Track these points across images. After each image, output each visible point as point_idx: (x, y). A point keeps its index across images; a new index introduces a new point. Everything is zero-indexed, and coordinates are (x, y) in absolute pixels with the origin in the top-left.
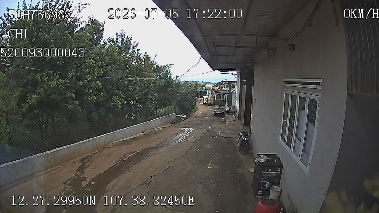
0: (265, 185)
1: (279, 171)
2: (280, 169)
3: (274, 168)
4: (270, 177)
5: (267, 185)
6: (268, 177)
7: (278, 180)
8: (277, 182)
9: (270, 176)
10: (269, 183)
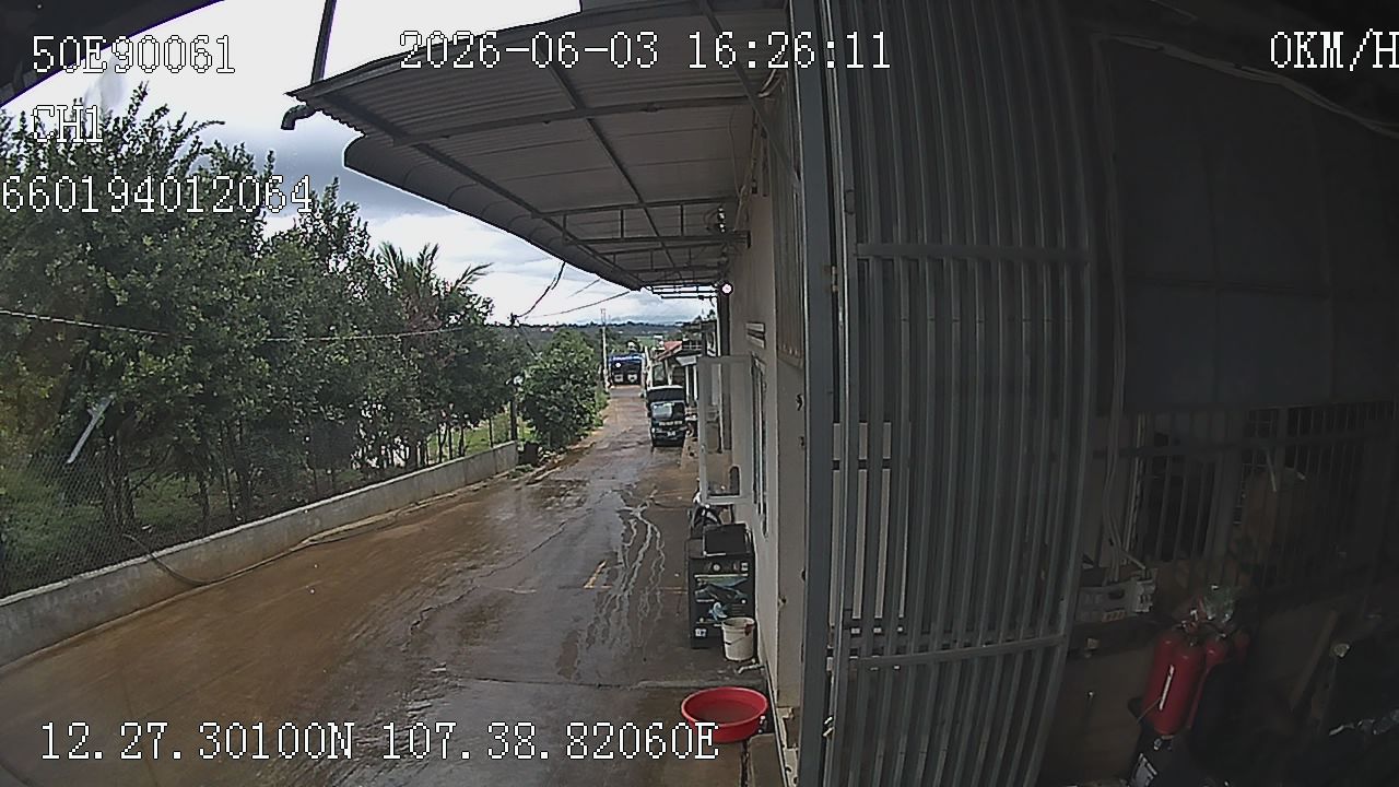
0: (711, 612)
1: (745, 572)
2: (745, 564)
3: (726, 563)
4: (721, 588)
5: (717, 609)
6: (716, 587)
7: (746, 596)
8: (744, 602)
9: (719, 585)
10: (722, 605)
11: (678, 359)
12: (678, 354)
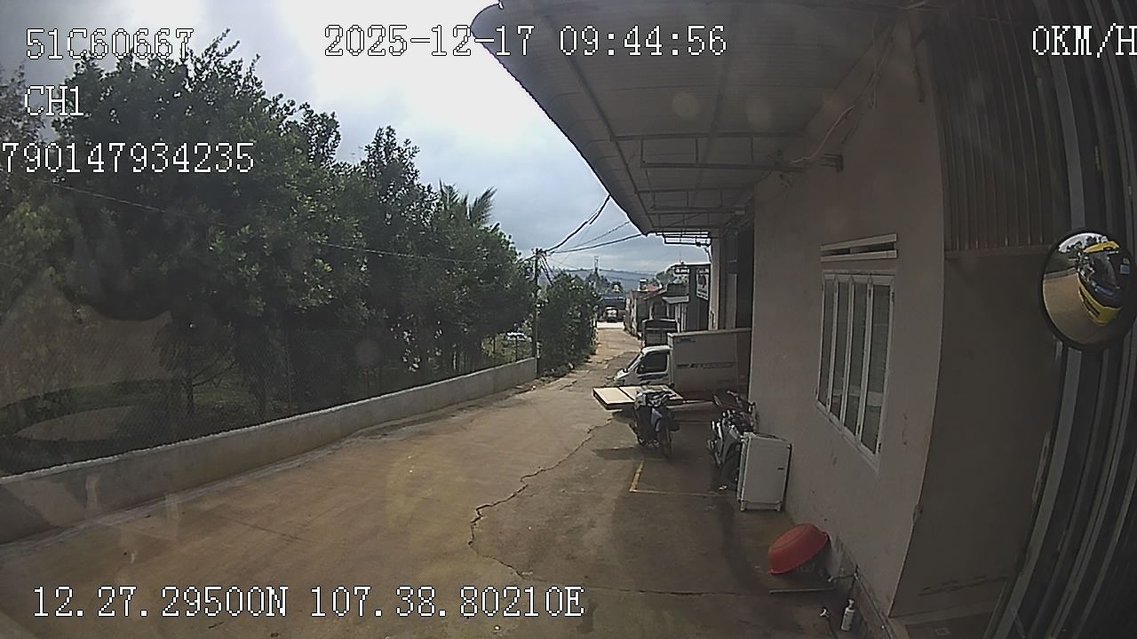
11: (664, 298)
12: (663, 294)
